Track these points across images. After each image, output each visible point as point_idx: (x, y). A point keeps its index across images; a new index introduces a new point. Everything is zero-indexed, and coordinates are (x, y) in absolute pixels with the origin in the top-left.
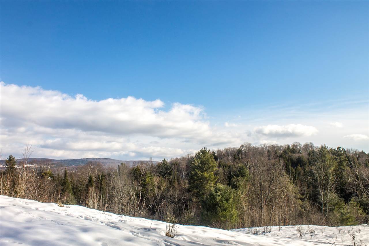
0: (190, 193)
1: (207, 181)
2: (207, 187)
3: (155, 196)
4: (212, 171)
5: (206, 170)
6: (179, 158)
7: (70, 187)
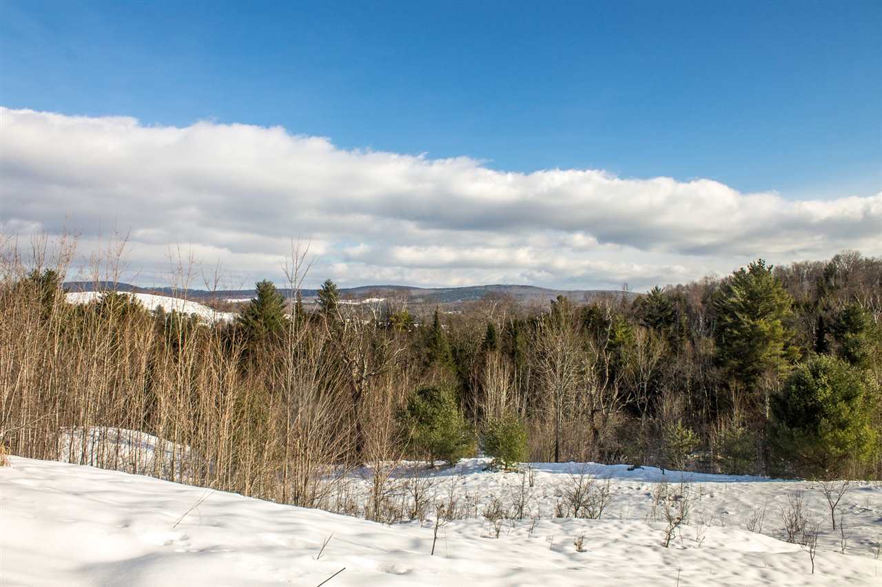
0: (722, 369)
1: (767, 341)
2: (765, 354)
3: (637, 373)
4: (778, 317)
5: (763, 315)
6: (684, 284)
7: (447, 347)
